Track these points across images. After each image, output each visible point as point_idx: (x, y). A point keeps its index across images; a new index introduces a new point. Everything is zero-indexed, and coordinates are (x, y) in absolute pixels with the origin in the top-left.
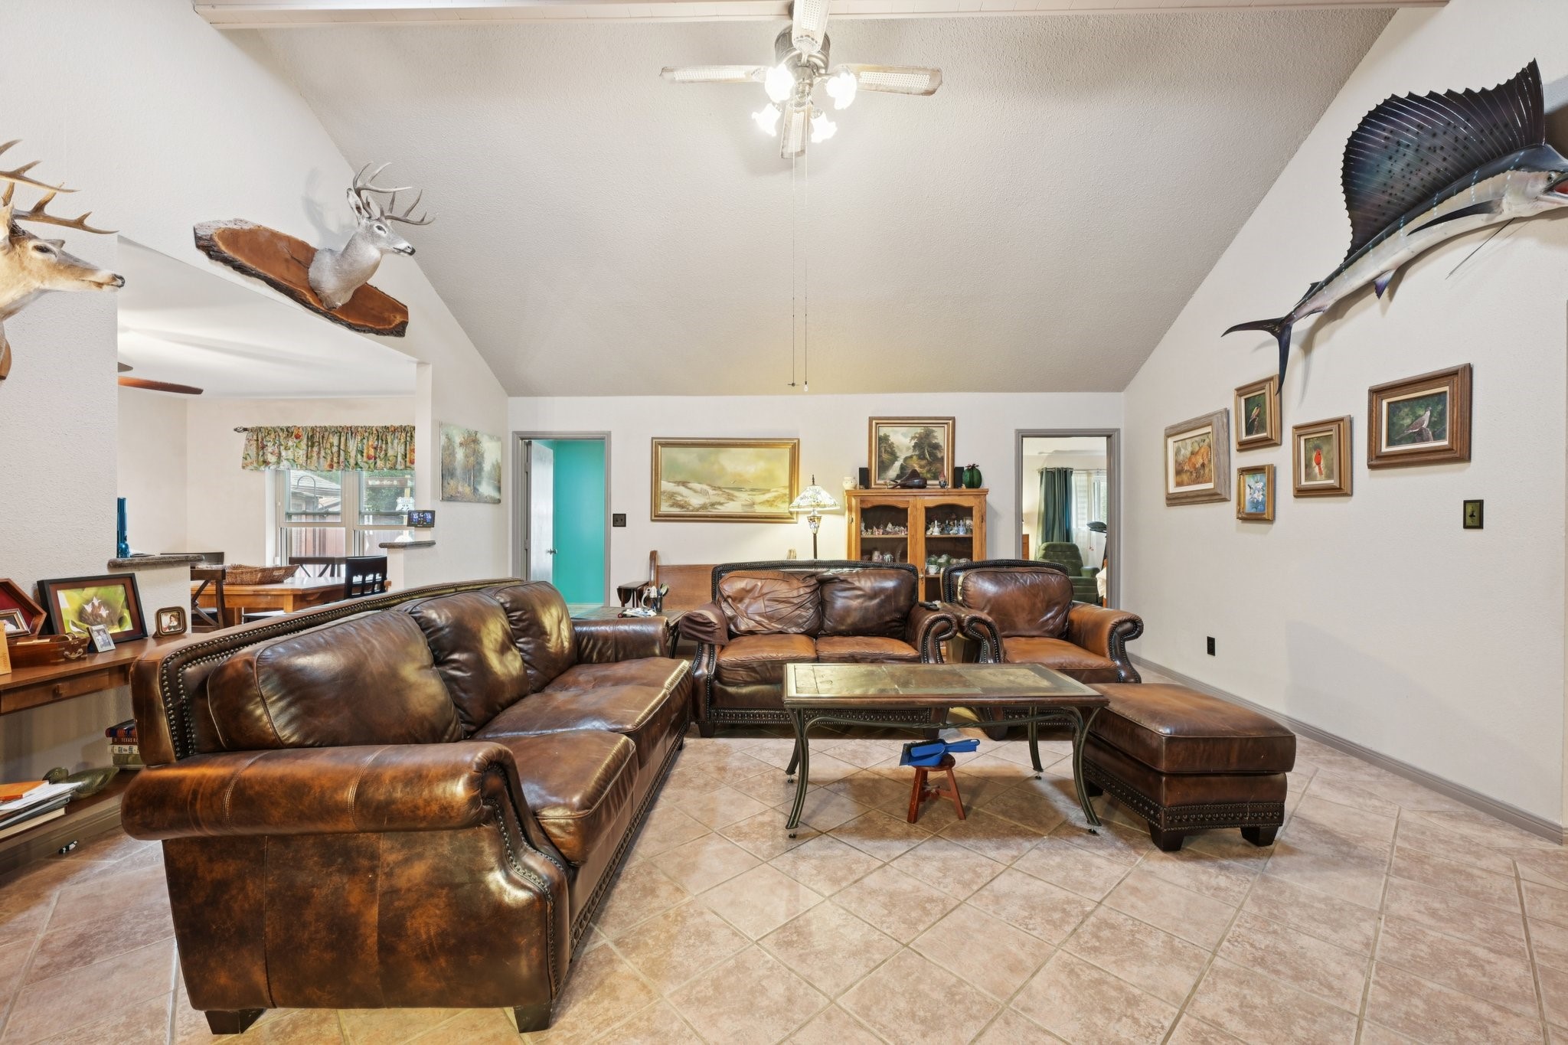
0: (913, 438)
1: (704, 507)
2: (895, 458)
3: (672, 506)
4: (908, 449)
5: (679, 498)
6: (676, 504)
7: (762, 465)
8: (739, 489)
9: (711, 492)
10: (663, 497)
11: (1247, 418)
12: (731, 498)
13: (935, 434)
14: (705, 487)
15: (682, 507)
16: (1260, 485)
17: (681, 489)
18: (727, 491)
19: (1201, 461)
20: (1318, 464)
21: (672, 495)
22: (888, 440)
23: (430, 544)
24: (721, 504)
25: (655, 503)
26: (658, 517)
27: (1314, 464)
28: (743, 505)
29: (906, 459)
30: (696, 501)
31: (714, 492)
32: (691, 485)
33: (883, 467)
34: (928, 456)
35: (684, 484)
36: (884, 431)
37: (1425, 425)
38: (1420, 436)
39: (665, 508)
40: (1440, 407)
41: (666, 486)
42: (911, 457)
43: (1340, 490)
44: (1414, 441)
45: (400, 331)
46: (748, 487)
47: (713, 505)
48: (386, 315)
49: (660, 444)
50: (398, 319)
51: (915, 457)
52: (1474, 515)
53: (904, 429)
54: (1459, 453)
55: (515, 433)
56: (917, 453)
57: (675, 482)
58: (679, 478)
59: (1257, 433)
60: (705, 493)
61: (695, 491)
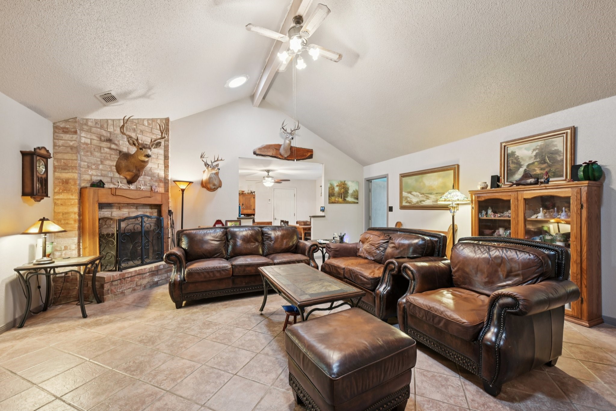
0: (534, 150)
1: (417, 202)
2: (520, 165)
3: (406, 203)
4: (530, 158)
5: (409, 199)
6: (407, 202)
7: (440, 180)
8: (431, 194)
9: (420, 196)
10: (403, 199)
12: (428, 198)
13: (555, 143)
14: (418, 193)
15: (410, 203)
17: (409, 195)
18: (426, 195)
21: (406, 198)
22: (515, 155)
23: (324, 216)
24: (424, 201)
25: (401, 202)
26: (402, 208)
28: (433, 201)
29: (528, 166)
30: (414, 200)
31: (421, 196)
32: (413, 193)
33: (510, 173)
34: (548, 162)
35: (410, 193)
36: (511, 149)
39: (404, 204)
41: (405, 194)
42: (533, 163)
45: (311, 157)
46: (435, 192)
47: (421, 201)
48: (305, 154)
49: (403, 176)
50: (309, 154)
51: (536, 163)
53: (527, 145)
55: (365, 179)
56: (538, 160)
57: (407, 192)
58: (409, 190)
60: (417, 196)
61: (414, 196)
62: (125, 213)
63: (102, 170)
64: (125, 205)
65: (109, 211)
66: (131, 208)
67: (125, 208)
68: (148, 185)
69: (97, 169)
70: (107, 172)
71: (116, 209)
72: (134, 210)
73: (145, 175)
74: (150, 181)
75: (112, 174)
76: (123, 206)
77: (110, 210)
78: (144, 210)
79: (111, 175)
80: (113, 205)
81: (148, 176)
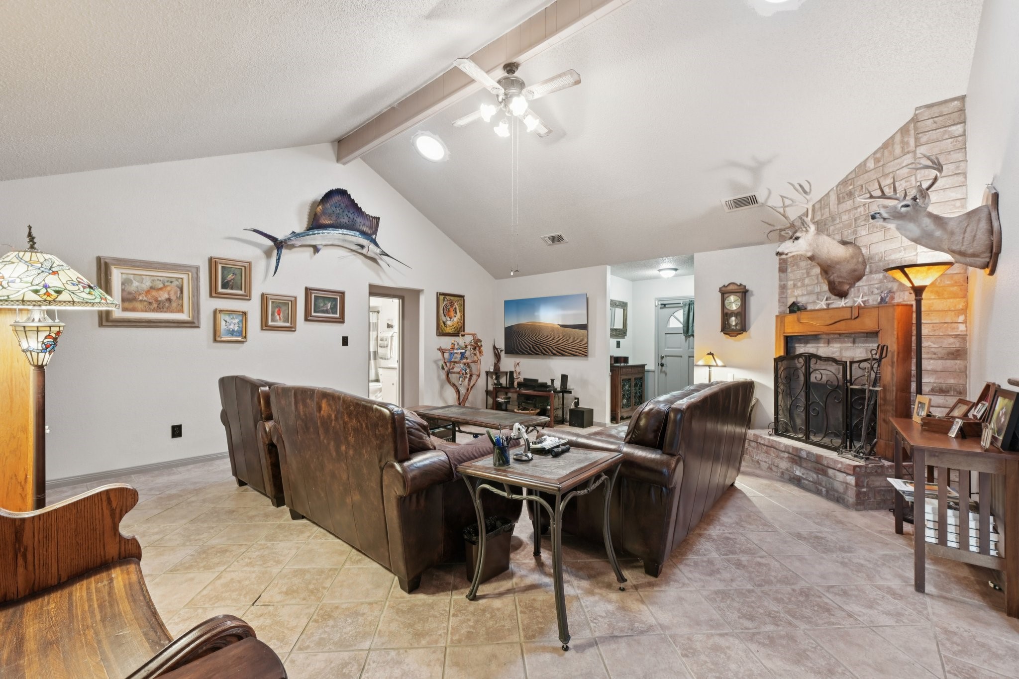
11: (223, 279)
16: (237, 321)
19: (166, 296)
20: (279, 315)
27: (276, 314)
37: (329, 308)
38: (327, 312)
40: (334, 303)
43: (291, 329)
44: (324, 313)
52: (345, 341)
54: (341, 320)
59: (232, 289)
62: (835, 350)
63: (807, 285)
64: (836, 336)
65: (814, 347)
66: (845, 342)
67: (836, 342)
68: (876, 291)
69: (803, 285)
70: (812, 287)
71: (824, 343)
72: (850, 345)
73: (871, 272)
74: (881, 282)
75: (819, 287)
76: (833, 339)
77: (816, 345)
78: (867, 345)
79: (817, 289)
80: (820, 337)
81: (877, 272)
